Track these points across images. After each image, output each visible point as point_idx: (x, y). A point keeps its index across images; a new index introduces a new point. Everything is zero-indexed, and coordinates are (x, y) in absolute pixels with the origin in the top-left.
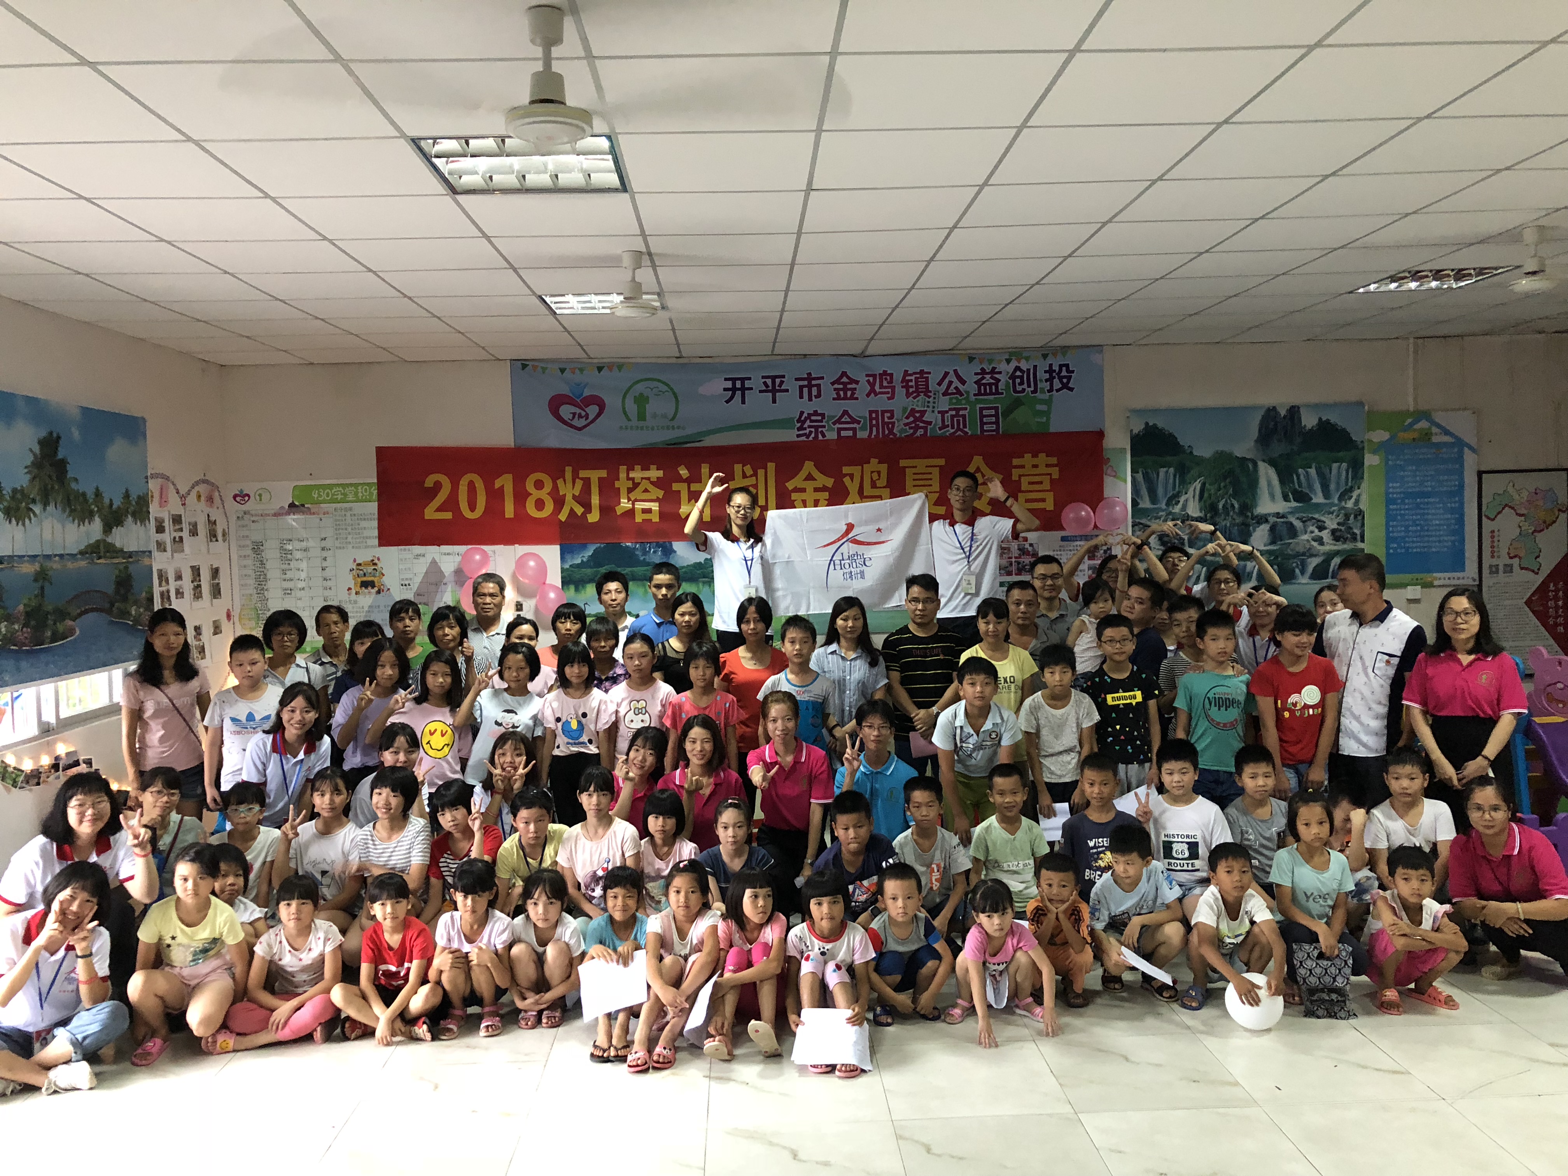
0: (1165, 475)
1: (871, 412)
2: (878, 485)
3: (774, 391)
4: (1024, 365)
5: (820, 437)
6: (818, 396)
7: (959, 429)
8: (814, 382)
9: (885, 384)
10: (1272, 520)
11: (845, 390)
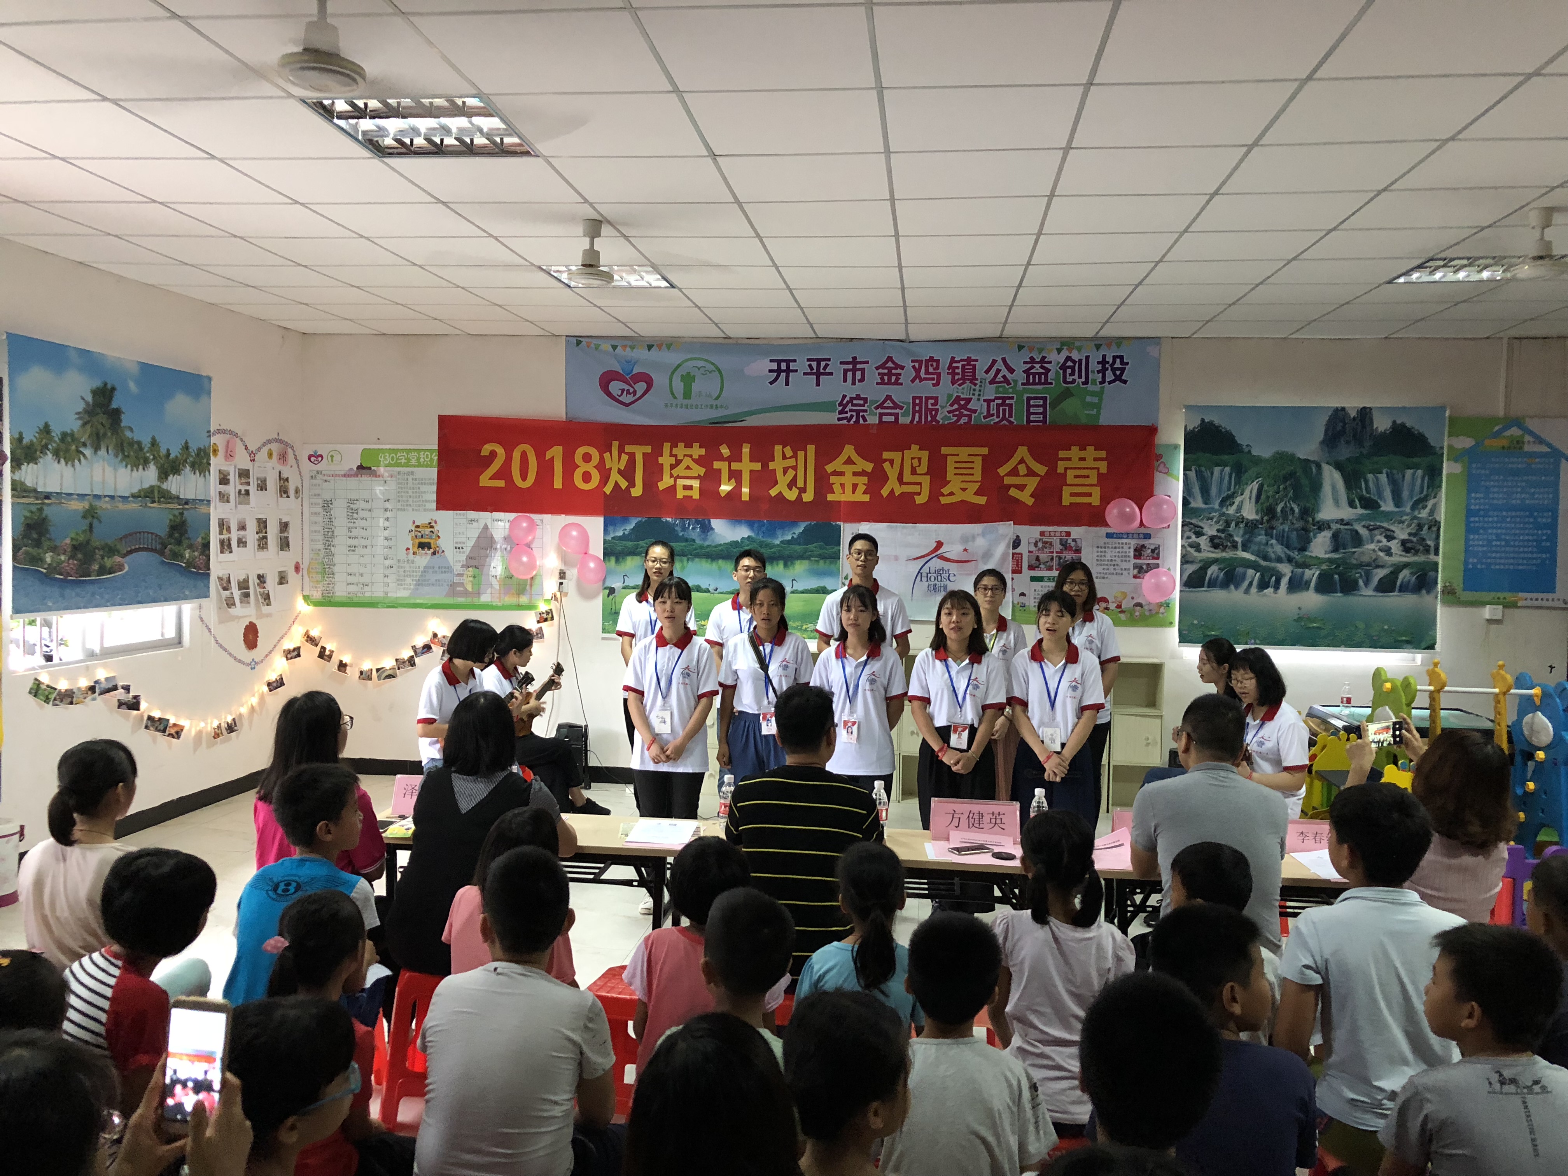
0: (1220, 475)
1: (914, 398)
2: (919, 471)
3: (818, 375)
4: (1075, 356)
5: (861, 421)
6: (862, 380)
7: (1004, 418)
8: (858, 366)
9: (931, 370)
10: (1335, 527)
11: (890, 374)
